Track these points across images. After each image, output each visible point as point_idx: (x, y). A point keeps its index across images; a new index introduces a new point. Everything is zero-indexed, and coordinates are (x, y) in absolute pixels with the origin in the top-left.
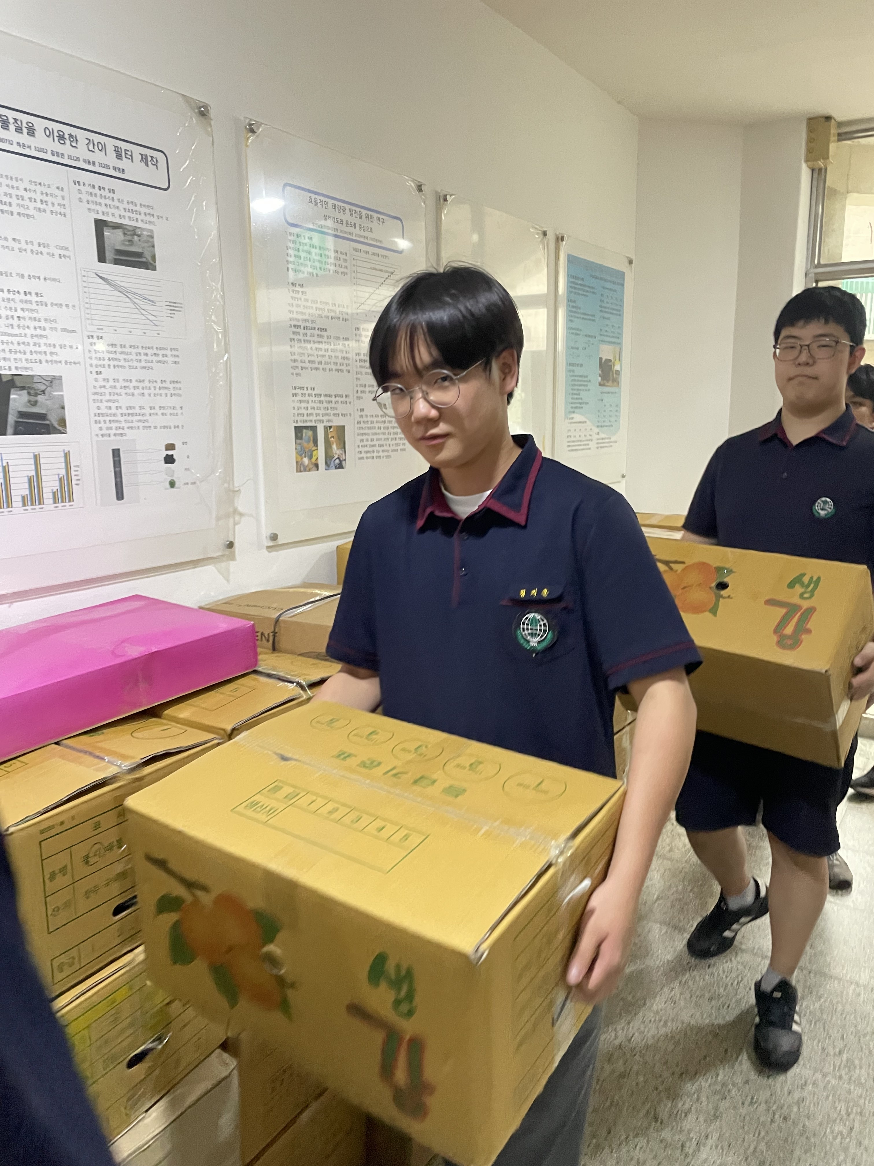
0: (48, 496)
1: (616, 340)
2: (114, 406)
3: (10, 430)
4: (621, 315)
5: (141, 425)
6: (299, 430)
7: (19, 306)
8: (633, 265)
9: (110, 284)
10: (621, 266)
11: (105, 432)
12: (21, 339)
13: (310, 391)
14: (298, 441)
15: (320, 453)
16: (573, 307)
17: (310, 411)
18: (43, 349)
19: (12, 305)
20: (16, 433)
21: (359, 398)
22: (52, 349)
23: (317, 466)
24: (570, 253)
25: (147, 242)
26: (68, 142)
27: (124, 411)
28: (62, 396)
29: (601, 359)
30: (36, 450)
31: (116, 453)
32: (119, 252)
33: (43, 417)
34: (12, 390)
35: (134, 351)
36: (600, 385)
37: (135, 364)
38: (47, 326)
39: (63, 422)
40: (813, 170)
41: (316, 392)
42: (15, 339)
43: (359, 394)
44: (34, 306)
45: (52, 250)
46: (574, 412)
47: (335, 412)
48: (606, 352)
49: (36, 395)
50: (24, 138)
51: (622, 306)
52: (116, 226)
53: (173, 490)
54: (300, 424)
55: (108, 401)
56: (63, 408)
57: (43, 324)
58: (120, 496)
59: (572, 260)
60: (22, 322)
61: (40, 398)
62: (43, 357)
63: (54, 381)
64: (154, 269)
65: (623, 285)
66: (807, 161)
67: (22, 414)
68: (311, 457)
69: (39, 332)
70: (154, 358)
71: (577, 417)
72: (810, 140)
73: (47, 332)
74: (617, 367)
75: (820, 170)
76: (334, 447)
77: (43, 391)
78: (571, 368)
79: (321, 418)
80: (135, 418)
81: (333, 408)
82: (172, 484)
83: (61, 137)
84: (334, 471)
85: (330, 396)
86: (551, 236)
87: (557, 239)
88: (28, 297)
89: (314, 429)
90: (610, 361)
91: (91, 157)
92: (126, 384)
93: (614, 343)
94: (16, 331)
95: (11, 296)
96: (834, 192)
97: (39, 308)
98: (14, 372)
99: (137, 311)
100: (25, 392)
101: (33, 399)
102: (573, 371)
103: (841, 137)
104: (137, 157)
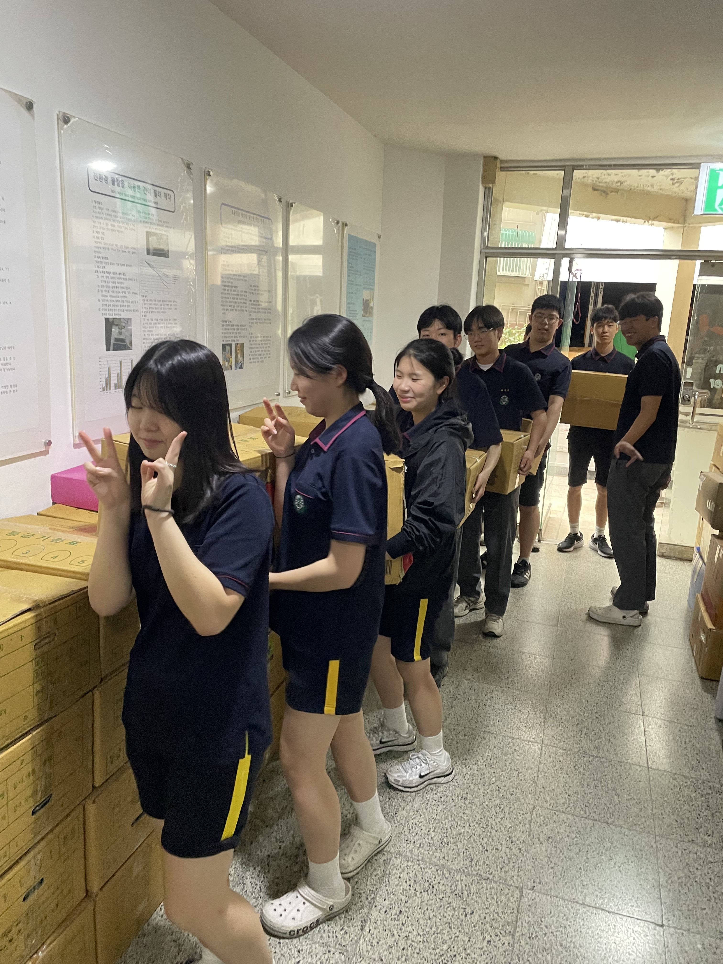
1: (370, 286)
2: (150, 333)
3: (111, 348)
4: (374, 271)
6: (224, 346)
7: (117, 281)
8: (381, 239)
9: (151, 266)
10: (375, 240)
12: (117, 299)
13: (229, 323)
14: (224, 353)
15: (233, 360)
16: (351, 267)
17: (229, 335)
18: (126, 304)
19: (114, 280)
20: (114, 350)
21: (251, 326)
22: (128, 304)
23: (231, 366)
24: (350, 234)
25: (166, 242)
26: (137, 190)
27: (154, 337)
28: (131, 329)
29: (363, 299)
30: (121, 358)
32: (155, 249)
33: (123, 340)
34: (113, 327)
35: (159, 303)
36: (363, 316)
37: (159, 310)
38: (127, 291)
39: (131, 343)
40: (486, 189)
41: (232, 323)
42: (114, 299)
43: (251, 324)
44: (122, 281)
45: (130, 250)
47: (240, 335)
48: (366, 295)
49: (122, 329)
50: (120, 189)
51: (375, 265)
52: (154, 235)
54: (225, 343)
55: (149, 331)
56: (131, 335)
57: (125, 290)
59: (350, 237)
60: (118, 290)
62: (125, 308)
63: (128, 321)
64: (168, 257)
65: (375, 252)
66: (483, 183)
67: (116, 340)
68: (229, 362)
69: (124, 294)
70: (167, 307)
72: (485, 171)
73: (127, 295)
74: (371, 305)
75: (489, 188)
76: (239, 356)
77: (124, 327)
78: (349, 305)
79: (233, 339)
81: (239, 333)
83: (134, 187)
84: (238, 370)
85: (238, 326)
86: (340, 224)
87: (343, 224)
88: (120, 276)
89: (230, 345)
90: (368, 300)
91: (145, 197)
92: (156, 322)
93: (370, 289)
94: (115, 294)
95: (114, 276)
96: (497, 201)
97: (124, 281)
98: (114, 317)
99: (160, 281)
100: (117, 328)
101: (120, 331)
102: (350, 308)
103: (503, 169)
104: (163, 195)
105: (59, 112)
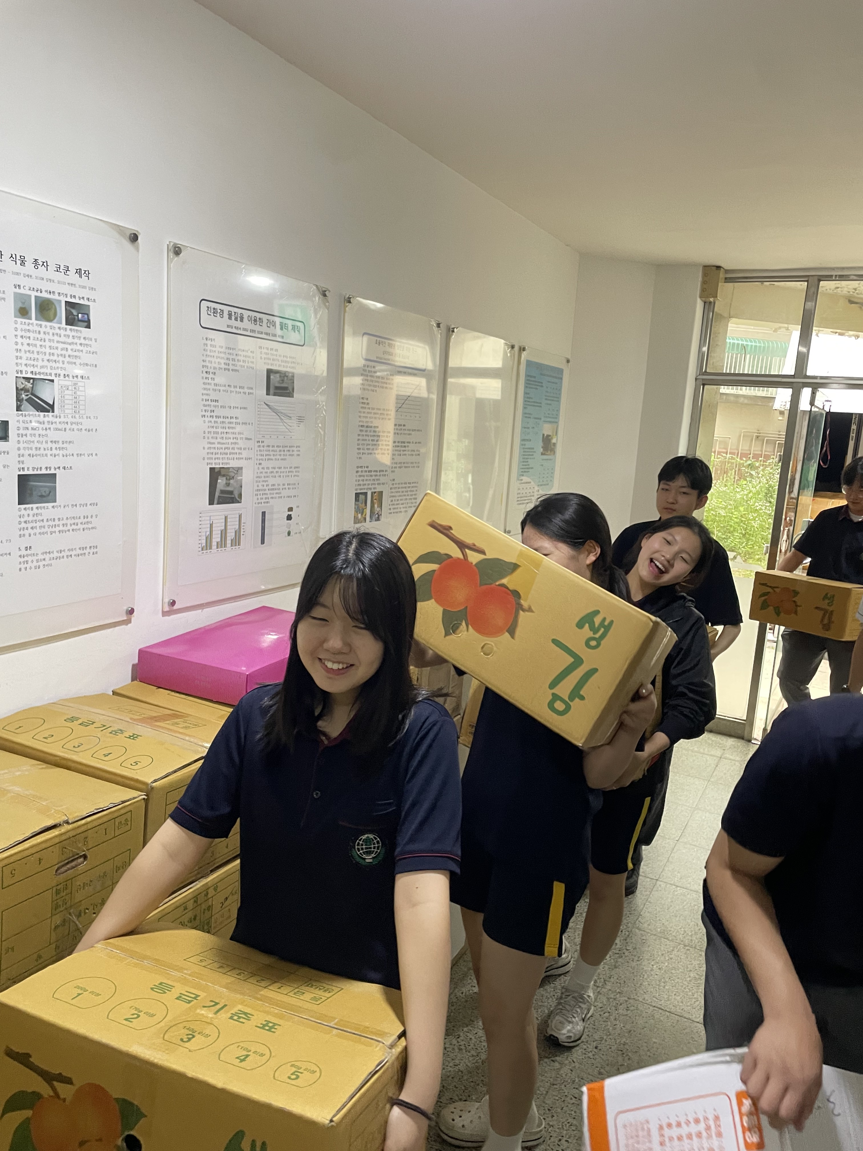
0: (229, 542)
1: (554, 420)
2: (265, 484)
3: (216, 502)
4: (559, 401)
5: (277, 495)
6: (357, 495)
7: (227, 425)
8: (570, 364)
9: (270, 408)
10: (562, 365)
11: (260, 501)
12: (226, 446)
13: (366, 469)
14: (357, 503)
15: (368, 511)
16: (528, 398)
17: (365, 482)
18: (236, 451)
19: (224, 425)
20: (218, 504)
21: (392, 471)
22: (240, 451)
23: (365, 519)
24: (529, 359)
25: (291, 380)
26: (258, 323)
27: (270, 487)
28: (241, 480)
29: (543, 435)
30: (226, 513)
31: (264, 513)
32: (277, 388)
33: (231, 493)
34: (219, 477)
35: (278, 449)
36: (542, 454)
37: (278, 457)
38: (239, 436)
39: (240, 495)
40: (705, 303)
41: (369, 469)
42: (224, 446)
43: (393, 469)
44: (233, 425)
45: (246, 390)
46: (523, 475)
47: (378, 482)
48: (547, 429)
49: (230, 479)
50: (238, 324)
51: (560, 394)
52: (277, 372)
53: (289, 537)
54: (359, 491)
55: (263, 481)
56: (241, 487)
57: (237, 436)
58: (263, 542)
59: (529, 363)
60: (228, 436)
61: (232, 481)
62: (235, 456)
63: (239, 470)
64: (293, 396)
65: (561, 379)
66: (701, 297)
67: (222, 492)
68: (362, 514)
69: (235, 441)
70: (288, 453)
71: (525, 479)
72: (704, 282)
73: (239, 441)
74: (554, 441)
75: (710, 302)
76: (376, 506)
77: (233, 477)
78: (523, 443)
79: (370, 486)
80: (275, 492)
81: (378, 480)
82: (289, 534)
83: (255, 320)
85: (377, 471)
86: (516, 348)
87: (520, 348)
88: (232, 420)
89: (365, 494)
90: (550, 436)
91: (268, 330)
92: (273, 470)
93: (554, 422)
94: (224, 441)
95: (224, 420)
96: (720, 317)
97: (236, 426)
98: (221, 466)
99: (281, 424)
100: (224, 478)
101: (228, 482)
102: (525, 445)
103: (727, 280)
104: (291, 328)
105: (170, 242)
